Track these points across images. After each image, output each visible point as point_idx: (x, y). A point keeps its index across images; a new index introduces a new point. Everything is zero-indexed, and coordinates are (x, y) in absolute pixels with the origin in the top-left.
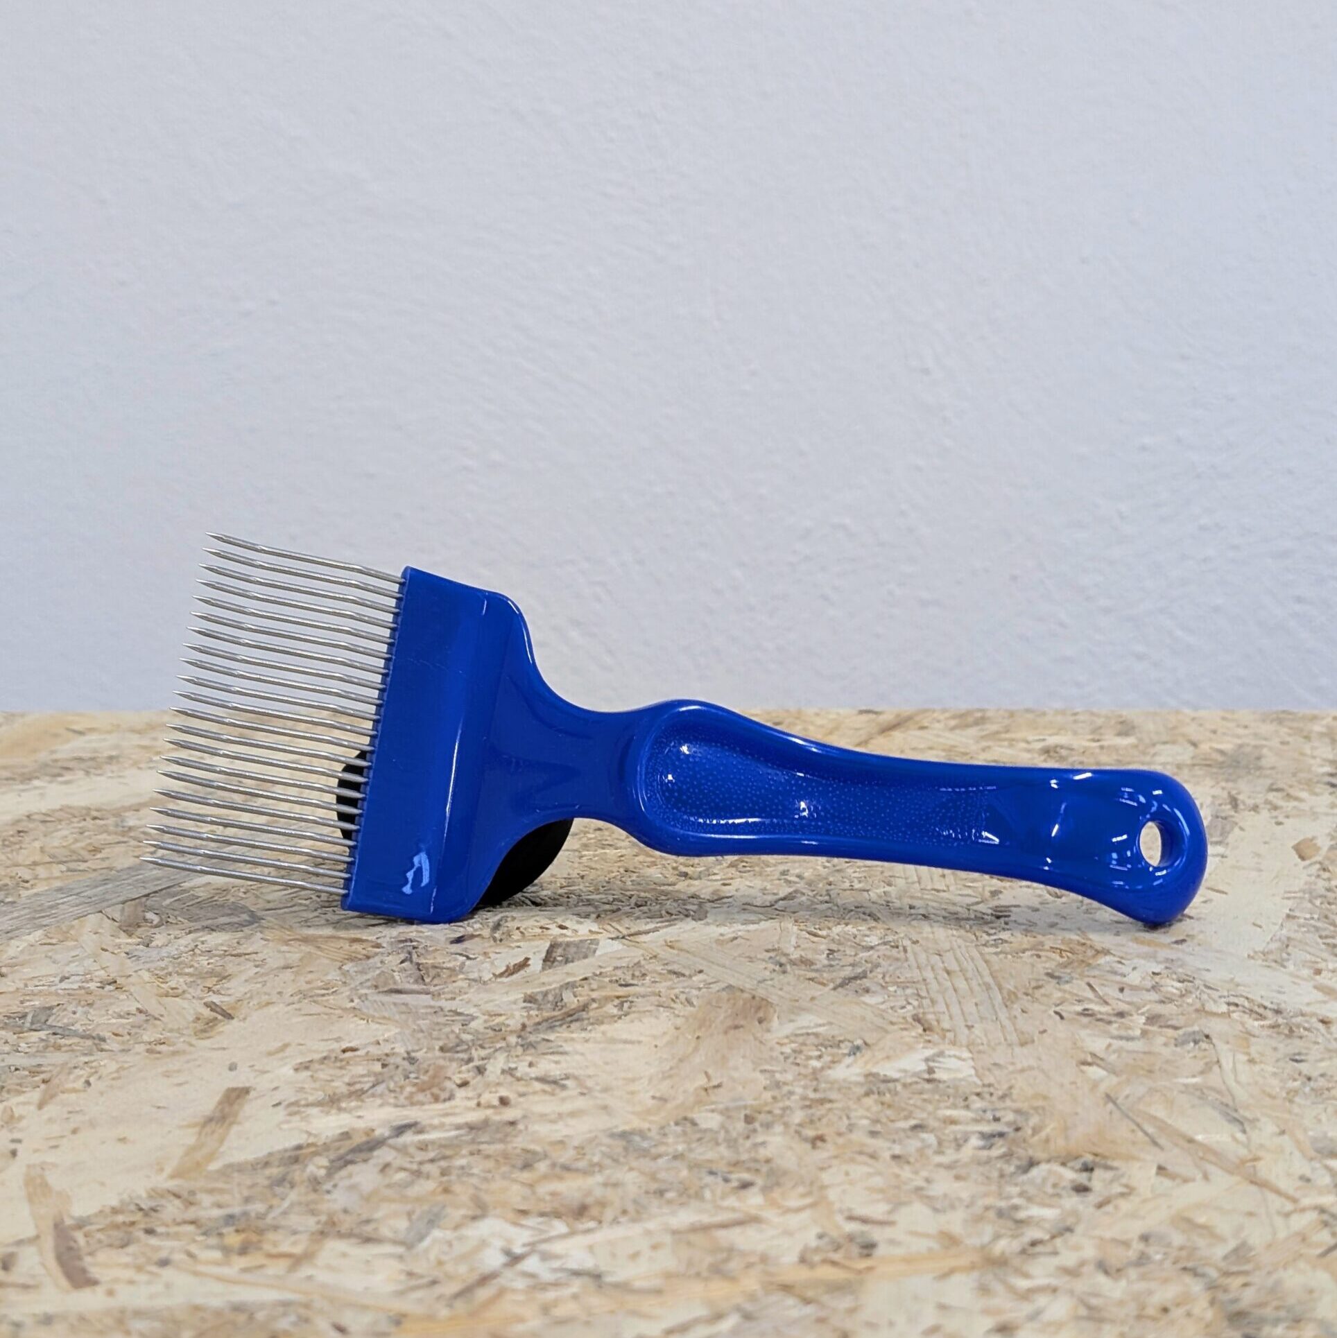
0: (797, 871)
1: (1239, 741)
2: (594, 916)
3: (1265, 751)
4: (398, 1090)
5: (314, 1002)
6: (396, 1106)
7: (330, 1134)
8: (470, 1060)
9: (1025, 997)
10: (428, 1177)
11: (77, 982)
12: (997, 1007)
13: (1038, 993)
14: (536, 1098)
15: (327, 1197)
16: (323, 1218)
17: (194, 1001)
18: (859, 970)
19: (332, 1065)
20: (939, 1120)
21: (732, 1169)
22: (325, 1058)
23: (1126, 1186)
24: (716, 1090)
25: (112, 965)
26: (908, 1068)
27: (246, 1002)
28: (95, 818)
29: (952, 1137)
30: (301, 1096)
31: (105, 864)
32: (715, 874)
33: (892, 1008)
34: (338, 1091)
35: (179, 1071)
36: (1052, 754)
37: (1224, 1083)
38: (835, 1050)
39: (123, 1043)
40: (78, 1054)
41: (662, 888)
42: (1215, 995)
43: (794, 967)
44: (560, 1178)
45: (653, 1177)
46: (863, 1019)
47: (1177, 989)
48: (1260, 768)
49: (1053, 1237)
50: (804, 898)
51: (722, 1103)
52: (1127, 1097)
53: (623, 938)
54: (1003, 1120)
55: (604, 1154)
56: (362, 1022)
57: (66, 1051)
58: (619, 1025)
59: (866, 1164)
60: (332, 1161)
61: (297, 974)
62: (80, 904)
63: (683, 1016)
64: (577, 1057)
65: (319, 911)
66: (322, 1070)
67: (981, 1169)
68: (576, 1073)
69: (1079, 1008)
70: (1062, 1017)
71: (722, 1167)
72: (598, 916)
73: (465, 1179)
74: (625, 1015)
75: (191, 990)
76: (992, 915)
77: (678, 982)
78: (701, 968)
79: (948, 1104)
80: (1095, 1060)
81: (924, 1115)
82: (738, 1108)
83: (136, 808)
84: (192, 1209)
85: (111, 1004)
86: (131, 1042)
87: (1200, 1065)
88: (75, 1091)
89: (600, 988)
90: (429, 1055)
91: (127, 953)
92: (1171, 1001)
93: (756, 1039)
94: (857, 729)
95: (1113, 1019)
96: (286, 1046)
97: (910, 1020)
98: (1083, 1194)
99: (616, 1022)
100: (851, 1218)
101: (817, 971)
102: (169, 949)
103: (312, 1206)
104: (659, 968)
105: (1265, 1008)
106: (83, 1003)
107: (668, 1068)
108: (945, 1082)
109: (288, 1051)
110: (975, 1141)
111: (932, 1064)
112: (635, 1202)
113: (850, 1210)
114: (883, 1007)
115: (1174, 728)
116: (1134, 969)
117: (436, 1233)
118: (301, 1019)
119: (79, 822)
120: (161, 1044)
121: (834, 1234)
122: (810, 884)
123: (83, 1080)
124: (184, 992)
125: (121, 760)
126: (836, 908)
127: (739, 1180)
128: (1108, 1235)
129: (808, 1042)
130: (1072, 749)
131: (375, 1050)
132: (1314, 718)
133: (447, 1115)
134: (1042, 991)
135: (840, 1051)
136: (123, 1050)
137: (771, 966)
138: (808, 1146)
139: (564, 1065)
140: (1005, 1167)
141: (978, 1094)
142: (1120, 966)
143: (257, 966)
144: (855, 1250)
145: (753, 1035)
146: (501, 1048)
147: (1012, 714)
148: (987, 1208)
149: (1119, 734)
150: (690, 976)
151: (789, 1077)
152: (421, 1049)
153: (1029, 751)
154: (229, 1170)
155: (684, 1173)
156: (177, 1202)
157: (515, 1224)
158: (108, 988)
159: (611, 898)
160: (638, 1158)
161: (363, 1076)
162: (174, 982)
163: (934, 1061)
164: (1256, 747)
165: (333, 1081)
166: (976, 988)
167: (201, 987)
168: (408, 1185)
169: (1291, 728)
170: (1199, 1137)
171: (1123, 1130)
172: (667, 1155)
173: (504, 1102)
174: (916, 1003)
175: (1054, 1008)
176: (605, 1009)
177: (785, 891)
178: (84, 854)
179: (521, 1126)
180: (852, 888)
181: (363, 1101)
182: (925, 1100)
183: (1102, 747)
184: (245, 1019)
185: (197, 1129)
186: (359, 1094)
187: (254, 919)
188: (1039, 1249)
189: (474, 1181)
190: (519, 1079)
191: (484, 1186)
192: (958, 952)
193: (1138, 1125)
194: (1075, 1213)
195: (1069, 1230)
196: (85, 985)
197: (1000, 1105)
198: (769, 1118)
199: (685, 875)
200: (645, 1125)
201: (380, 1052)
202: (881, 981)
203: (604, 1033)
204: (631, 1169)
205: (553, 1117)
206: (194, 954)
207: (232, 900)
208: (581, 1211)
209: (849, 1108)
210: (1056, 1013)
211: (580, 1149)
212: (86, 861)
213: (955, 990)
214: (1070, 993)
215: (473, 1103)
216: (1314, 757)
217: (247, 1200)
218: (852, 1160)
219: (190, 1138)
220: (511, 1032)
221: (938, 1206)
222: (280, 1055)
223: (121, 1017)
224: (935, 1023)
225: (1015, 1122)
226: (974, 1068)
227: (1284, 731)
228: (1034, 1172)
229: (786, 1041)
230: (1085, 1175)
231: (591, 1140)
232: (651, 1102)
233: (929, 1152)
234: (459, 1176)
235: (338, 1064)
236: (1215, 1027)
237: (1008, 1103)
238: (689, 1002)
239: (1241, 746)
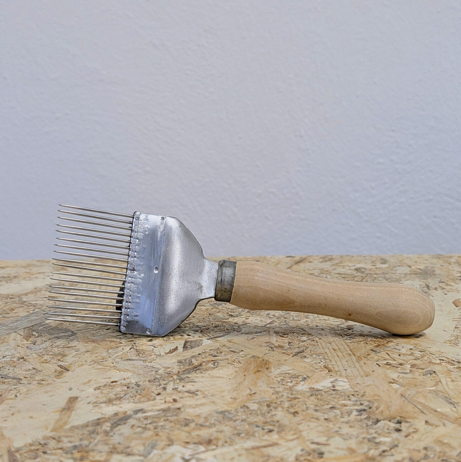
0: (273, 314)
1: (426, 265)
2: (200, 331)
3: (435, 269)
4: (134, 396)
5: (99, 364)
6: (134, 403)
7: (110, 414)
8: (160, 385)
9: (364, 358)
10: (149, 430)
11: (9, 358)
12: (355, 363)
13: (369, 357)
14: (187, 399)
15: (112, 438)
16: (111, 446)
17: (54, 364)
18: (301, 349)
19: (108, 387)
20: (340, 405)
21: (264, 425)
22: (105, 385)
23: (415, 429)
24: (254, 395)
25: (22, 352)
26: (325, 386)
27: (73, 365)
28: (11, 298)
29: (346, 411)
30: (98, 399)
31: (16, 315)
32: (242, 315)
33: (315, 363)
34: (112, 397)
35: (50, 391)
36: (359, 270)
37: (444, 389)
38: (297, 379)
39: (28, 380)
40: (12, 385)
41: (224, 320)
42: (434, 356)
43: (277, 349)
44: (200, 429)
45: (235, 428)
46: (305, 367)
47: (420, 354)
48: (435, 275)
49: (391, 449)
50: (276, 323)
51: (257, 400)
52: (409, 395)
53: (212, 339)
54: (364, 404)
55: (215, 420)
56: (117, 371)
57: (7, 384)
58: (214, 371)
59: (315, 422)
60: (112, 424)
61: (92, 353)
62: (8, 329)
63: (238, 367)
64: (201, 383)
65: (98, 331)
66: (105, 390)
67: (359, 423)
68: (201, 389)
69: (385, 362)
70: (379, 366)
71: (260, 424)
72: (201, 331)
73: (164, 430)
74: (216, 367)
75: (52, 360)
76: (347, 328)
77: (235, 355)
78: (243, 350)
79: (342, 399)
80: (394, 382)
81: (334, 403)
82: (263, 402)
83: (26, 294)
84: (60, 444)
85: (22, 366)
86: (31, 380)
87: (433, 383)
88: (11, 399)
89: (206, 357)
90: (145, 383)
91: (27, 347)
92: (419, 359)
93: (266, 375)
94: (287, 263)
95: (398, 366)
96: (90, 381)
97: (323, 367)
98: (399, 432)
99: (213, 370)
100: (313, 443)
101: (285, 350)
102: (42, 345)
103: (106, 442)
104: (227, 350)
105: (454, 361)
106: (12, 366)
107: (235, 387)
108: (340, 390)
109: (92, 383)
110: (355, 413)
111: (334, 384)
112: (230, 438)
113: (312, 440)
114: (311, 363)
115: (401, 261)
116: (403, 347)
117: (155, 452)
118: (95, 371)
119: (5, 300)
120: (43, 381)
121: (307, 449)
122: (278, 318)
123: (14, 395)
124: (50, 361)
125: (19, 277)
126: (289, 327)
127: (268, 429)
128: (412, 447)
129: (286, 376)
130: (366, 269)
131: (124, 382)
132: (451, 257)
133: (154, 406)
134: (370, 356)
135: (299, 380)
136: (29, 383)
137: (269, 349)
138: (292, 416)
139: (195, 386)
140: (368, 422)
141: (353, 395)
142: (398, 346)
143: (76, 351)
144: (316, 455)
145: (265, 374)
146: (171, 380)
147: (342, 257)
148: (364, 438)
149: (382, 263)
150: (239, 353)
151: (281, 389)
152: (141, 381)
153: (350, 270)
154: (73, 428)
155: (247, 427)
156: (54, 441)
157: (185, 447)
158: (21, 360)
159: (205, 324)
160: (228, 421)
161: (121, 391)
162: (46, 357)
163: (334, 383)
164: (432, 267)
165: (109, 394)
166: (346, 355)
167: (56, 359)
168: (142, 433)
169: (443, 260)
170: (439, 410)
171: (410, 408)
172: (239, 420)
173: (175, 400)
174: (324, 361)
175: (376, 363)
176: (208, 365)
177: (269, 321)
178: (8, 311)
179: (182, 410)
180: (294, 320)
181: (121, 401)
182: (333, 397)
183: (376, 268)
184: (73, 371)
185: (59, 413)
186: (120, 398)
187: (73, 334)
188: (386, 454)
189: (167, 431)
190: (179, 392)
191: (171, 433)
192: (336, 342)
193: (415, 406)
194: (397, 439)
195: (396, 446)
196: (12, 359)
197: (362, 399)
198: (276, 405)
199: (232, 315)
200: (230, 409)
201: (126, 383)
202: (310, 353)
203: (209, 374)
204: (226, 425)
205: (194, 406)
206: (52, 347)
207: (65, 327)
208: (209, 442)
209: (305, 401)
210: (377, 364)
211: (206, 418)
212: (9, 314)
213: (338, 356)
214: (381, 357)
215: (163, 401)
216: (454, 271)
217: (81, 440)
218: (309, 421)
219: (57, 416)
220: (174, 374)
221: (345, 438)
222: (88, 384)
223: (26, 371)
224: (332, 369)
225: (368, 405)
226: (349, 385)
227: (441, 261)
228: (379, 424)
229: (278, 376)
230: (398, 425)
231: (210, 415)
232: (230, 400)
233: (339, 417)
234: (161, 429)
235: (110, 387)
236: (436, 368)
237: (365, 398)
238: (239, 362)
239: (426, 267)
